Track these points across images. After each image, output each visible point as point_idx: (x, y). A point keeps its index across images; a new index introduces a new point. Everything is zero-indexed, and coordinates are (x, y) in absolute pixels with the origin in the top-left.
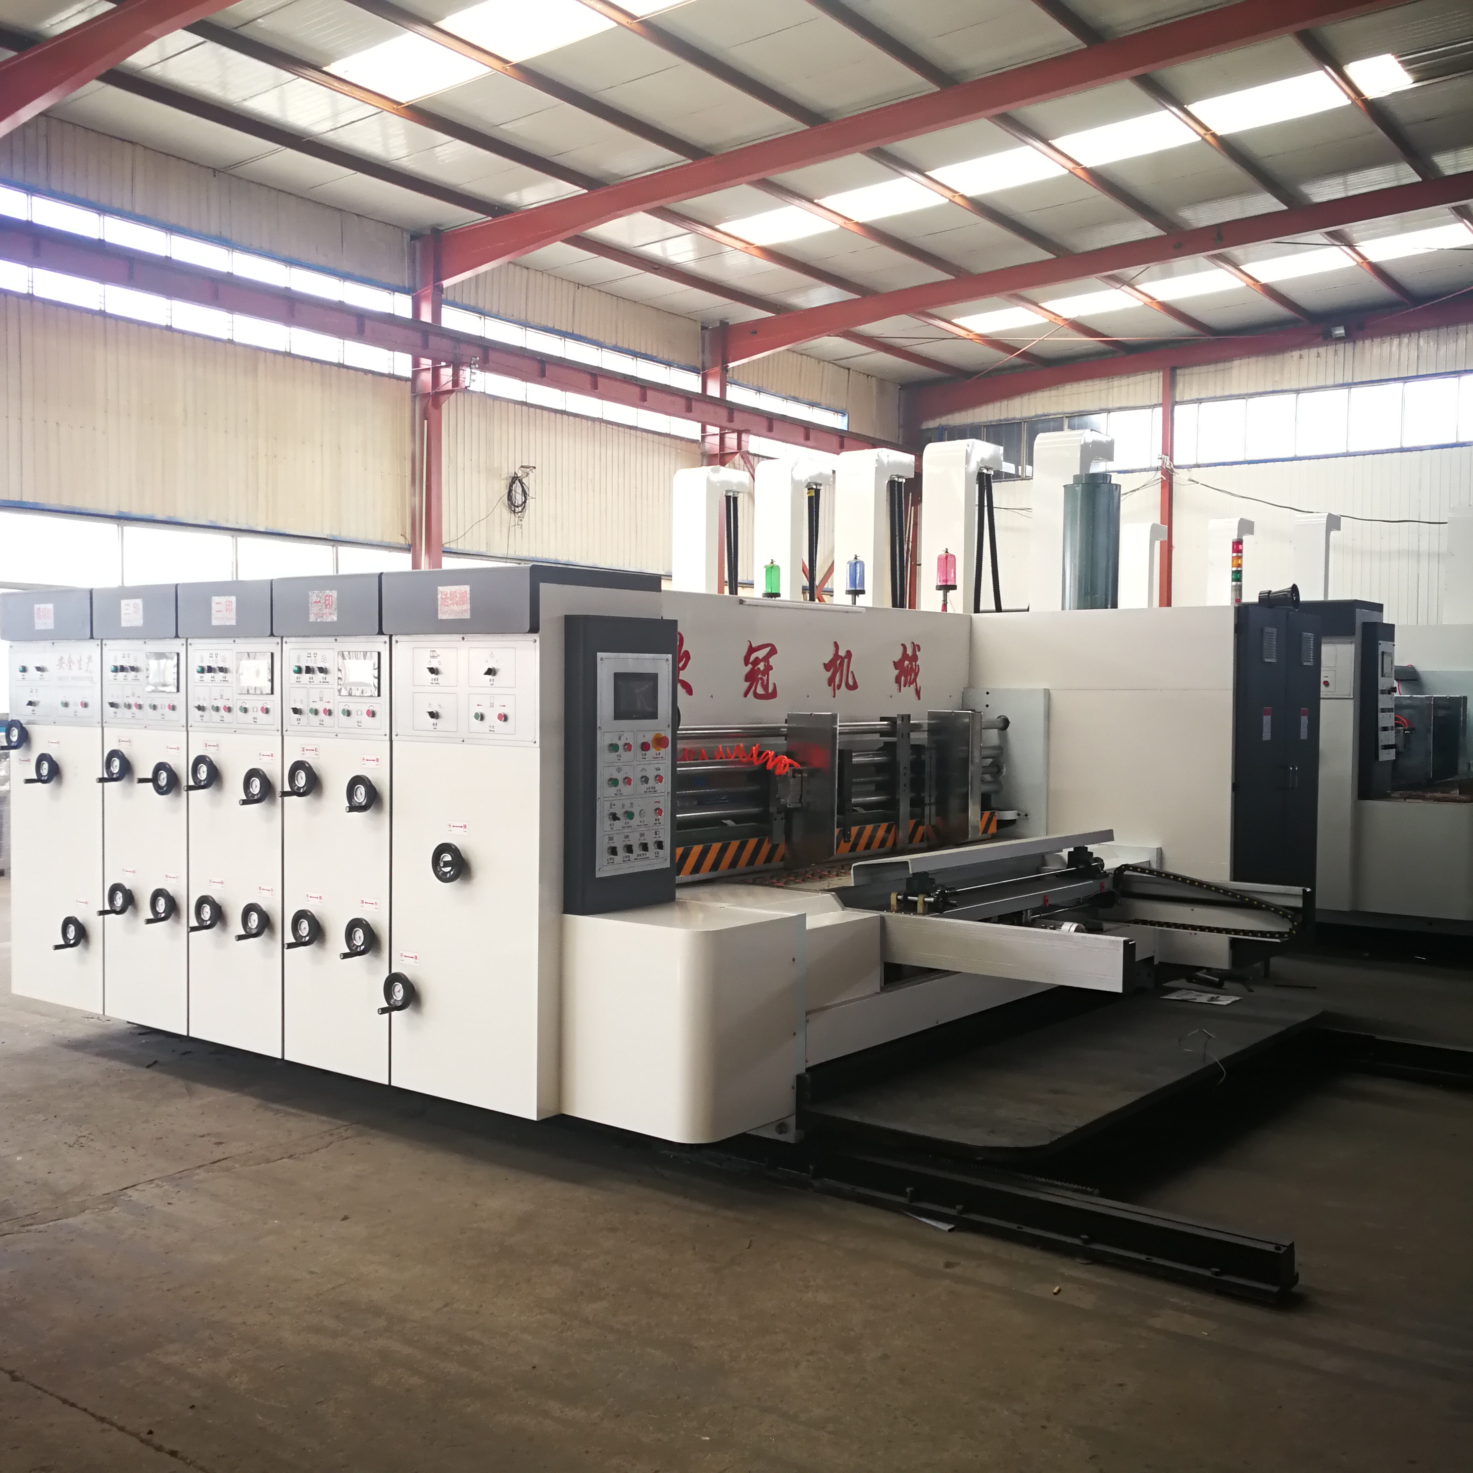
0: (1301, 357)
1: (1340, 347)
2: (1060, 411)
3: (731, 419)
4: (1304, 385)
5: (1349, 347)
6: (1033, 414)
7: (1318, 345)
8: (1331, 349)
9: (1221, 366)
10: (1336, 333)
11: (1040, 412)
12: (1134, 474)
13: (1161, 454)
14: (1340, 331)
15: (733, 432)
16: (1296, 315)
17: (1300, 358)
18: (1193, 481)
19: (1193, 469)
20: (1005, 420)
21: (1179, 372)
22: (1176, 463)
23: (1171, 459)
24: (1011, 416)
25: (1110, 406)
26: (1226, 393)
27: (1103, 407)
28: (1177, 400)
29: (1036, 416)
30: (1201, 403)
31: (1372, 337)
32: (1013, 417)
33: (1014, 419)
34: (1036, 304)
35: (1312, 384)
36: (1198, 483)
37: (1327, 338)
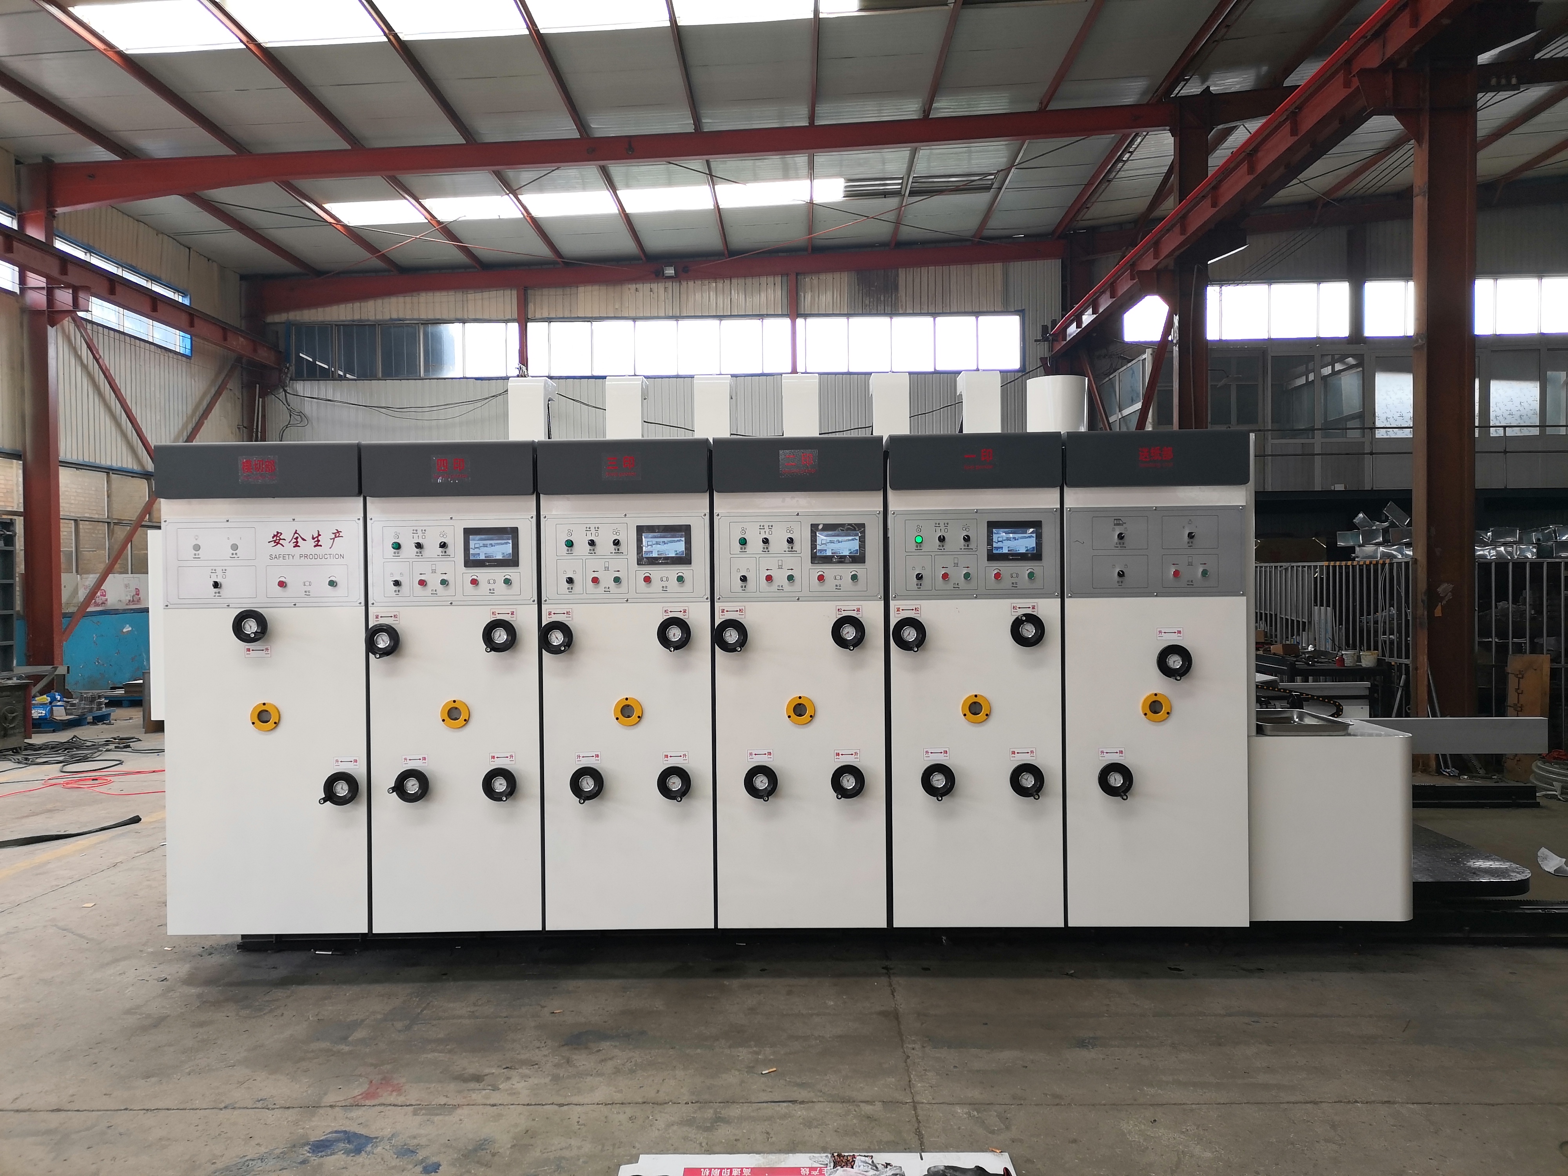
17: (636, 291)
31: (695, 278)
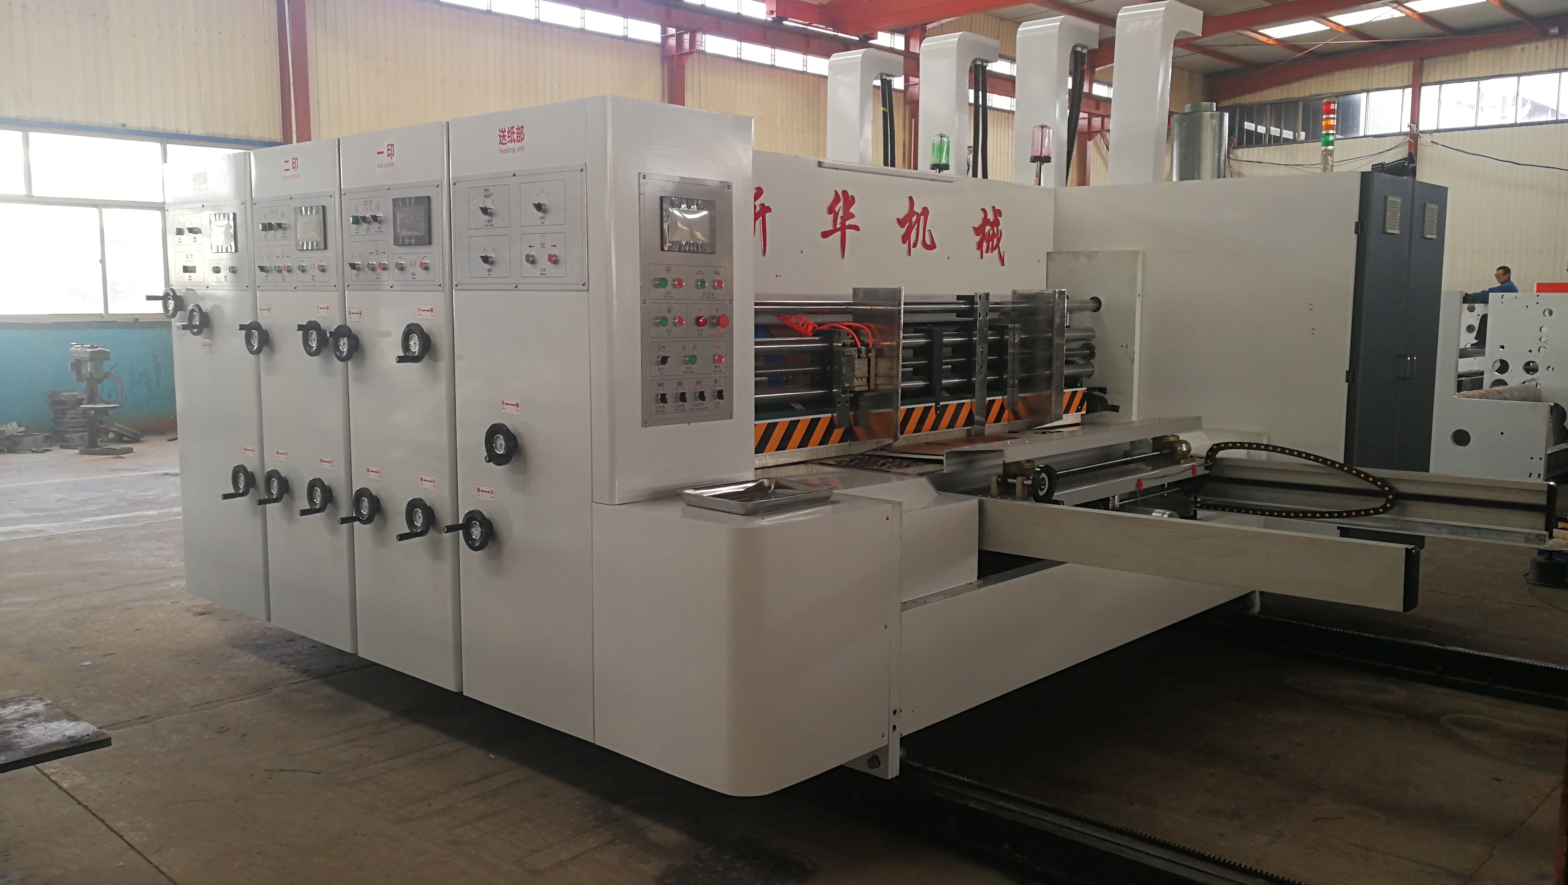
0: (1523, 50)
1: (1555, 42)
2: (1330, 91)
3: (1098, 108)
4: (1525, 71)
5: (1561, 41)
6: (1308, 94)
7: (1538, 40)
8: (1547, 43)
9: (1459, 56)
10: (1552, 31)
11: (1313, 93)
12: (1387, 138)
13: (1409, 123)
14: (1555, 30)
15: (1098, 116)
16: (1520, 19)
18: (1435, 143)
19: (1434, 134)
20: (1286, 99)
21: (1425, 61)
22: (1421, 128)
23: (1417, 127)
24: (1291, 96)
25: (1370, 88)
26: (1463, 77)
27: (1365, 88)
28: (1423, 82)
29: (1311, 96)
30: (1442, 84)
32: (1292, 97)
33: (1294, 98)
34: (1325, 18)
35: (1532, 70)
36: (1439, 144)
37: (1544, 35)
